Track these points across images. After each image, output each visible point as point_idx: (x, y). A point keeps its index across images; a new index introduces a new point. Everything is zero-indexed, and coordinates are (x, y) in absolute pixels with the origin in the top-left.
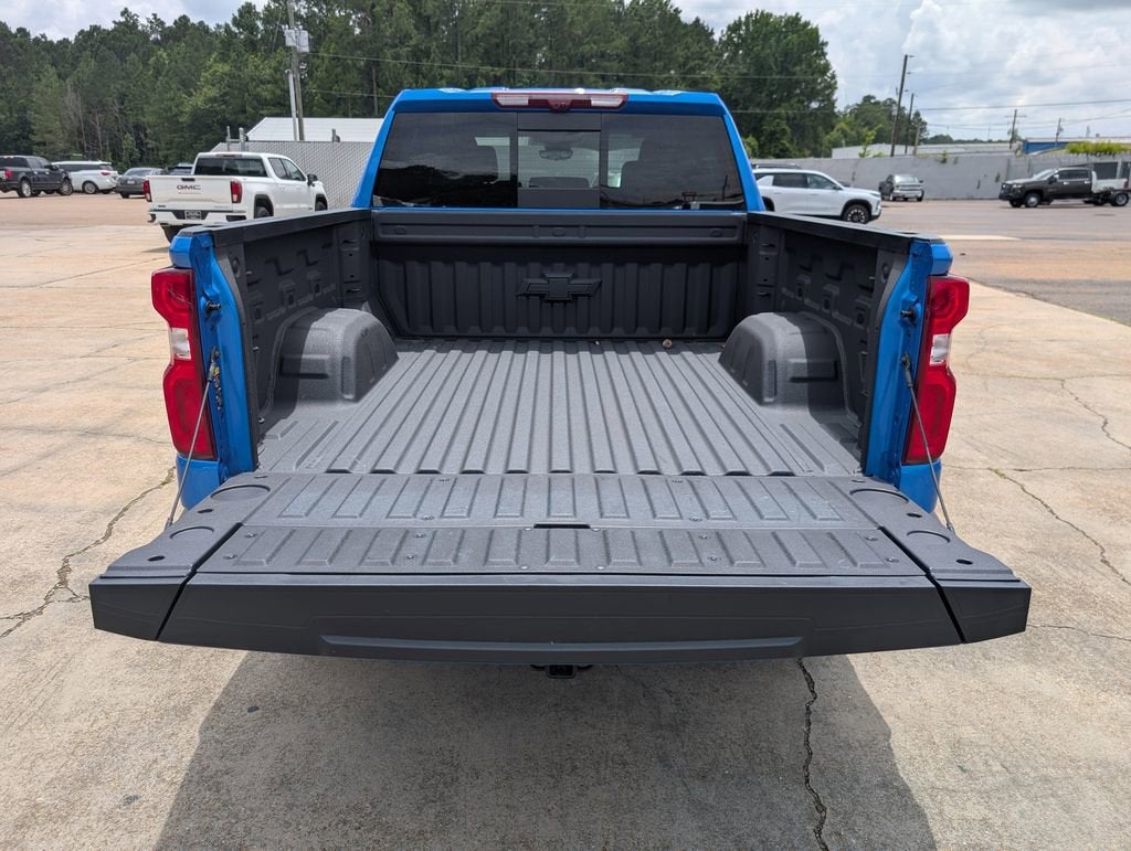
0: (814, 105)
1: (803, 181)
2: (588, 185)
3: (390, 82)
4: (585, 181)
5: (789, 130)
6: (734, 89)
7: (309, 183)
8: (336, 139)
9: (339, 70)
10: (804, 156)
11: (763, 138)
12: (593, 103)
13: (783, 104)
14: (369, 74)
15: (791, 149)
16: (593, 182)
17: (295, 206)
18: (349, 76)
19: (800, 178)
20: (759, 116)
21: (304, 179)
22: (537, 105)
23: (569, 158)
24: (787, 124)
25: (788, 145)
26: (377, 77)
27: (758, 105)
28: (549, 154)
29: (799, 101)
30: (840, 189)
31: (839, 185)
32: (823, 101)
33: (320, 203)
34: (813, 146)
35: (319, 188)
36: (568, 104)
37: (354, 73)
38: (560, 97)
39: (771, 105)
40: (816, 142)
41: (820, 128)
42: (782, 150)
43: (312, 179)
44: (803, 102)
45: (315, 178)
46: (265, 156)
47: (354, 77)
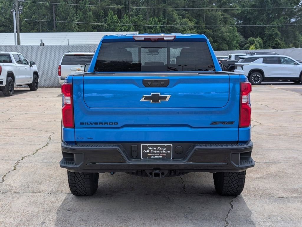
0: (293, 20)
1: (278, 61)
2: (164, 64)
3: (62, 13)
4: (163, 63)
5: (279, 33)
6: (248, 13)
7: (31, 66)
8: (43, 44)
9: (35, 7)
10: (289, 47)
11: (265, 38)
12: (165, 39)
13: (275, 20)
14: (51, 9)
15: (281, 43)
16: (165, 63)
17: (24, 77)
18: (40, 10)
19: (277, 59)
20: (263, 27)
21: (28, 64)
22: (147, 40)
23: (158, 54)
24: (278, 30)
25: (279, 41)
26: (55, 11)
27: (262, 20)
28: (150, 53)
29: (284, 18)
30: (298, 64)
31: (297, 62)
32: (298, 18)
33: (35, 75)
34: (294, 42)
35: (35, 68)
36: (157, 39)
37: (43, 8)
38: (154, 37)
39: (269, 20)
40: (295, 40)
41: (297, 32)
42: (276, 44)
43: (32, 64)
44: (287, 18)
45: (34, 63)
46: (11, 53)
47: (43, 11)
